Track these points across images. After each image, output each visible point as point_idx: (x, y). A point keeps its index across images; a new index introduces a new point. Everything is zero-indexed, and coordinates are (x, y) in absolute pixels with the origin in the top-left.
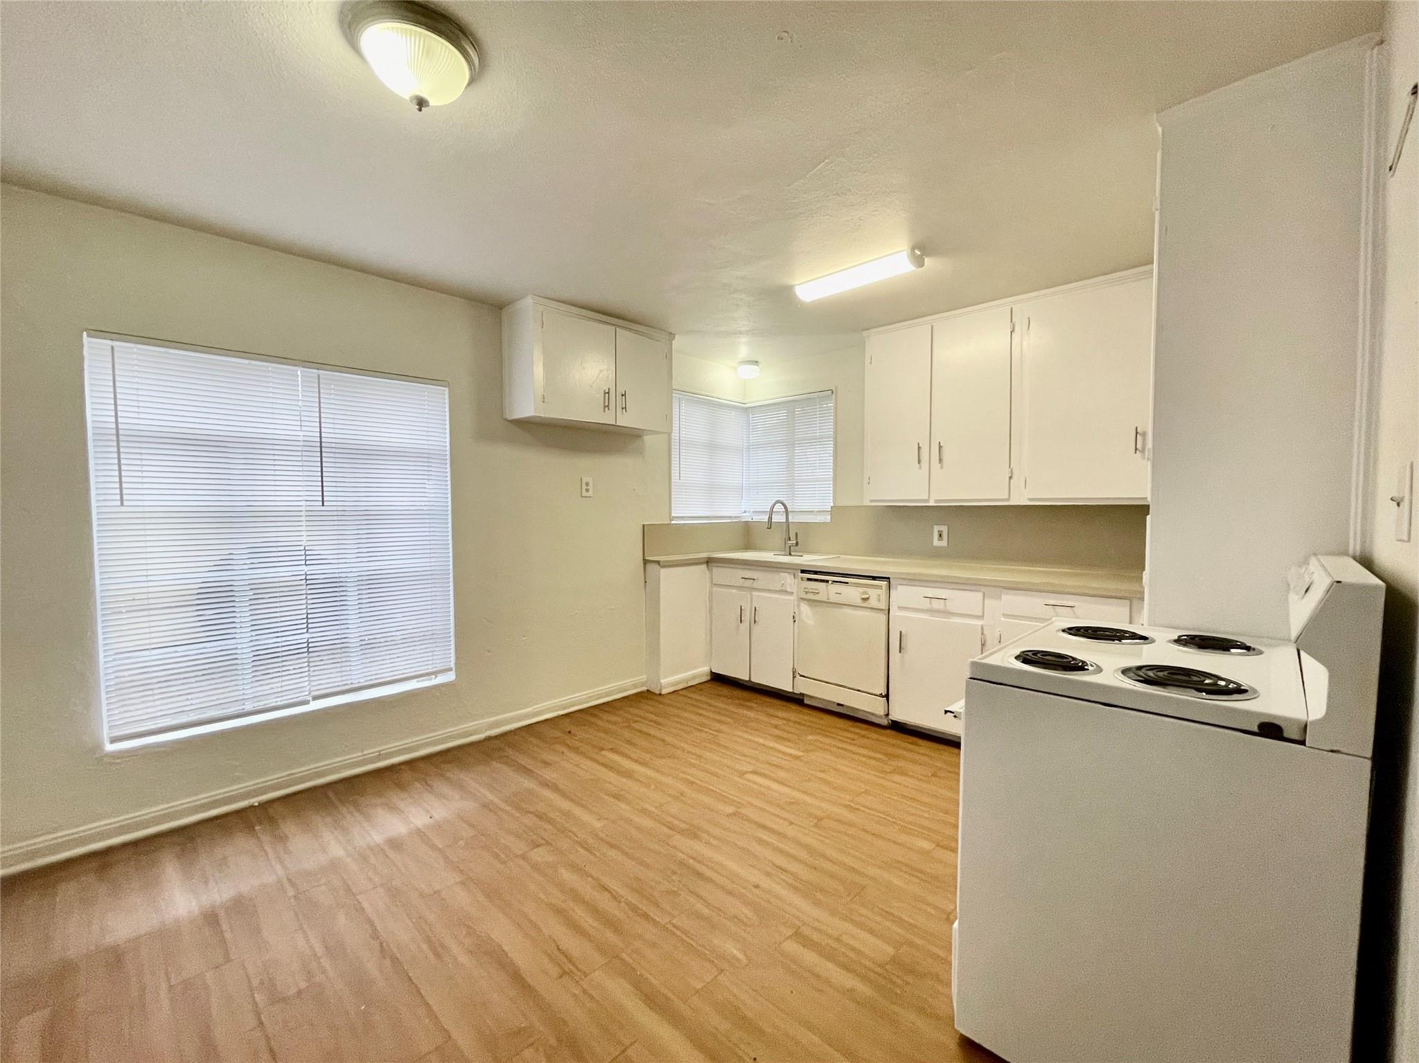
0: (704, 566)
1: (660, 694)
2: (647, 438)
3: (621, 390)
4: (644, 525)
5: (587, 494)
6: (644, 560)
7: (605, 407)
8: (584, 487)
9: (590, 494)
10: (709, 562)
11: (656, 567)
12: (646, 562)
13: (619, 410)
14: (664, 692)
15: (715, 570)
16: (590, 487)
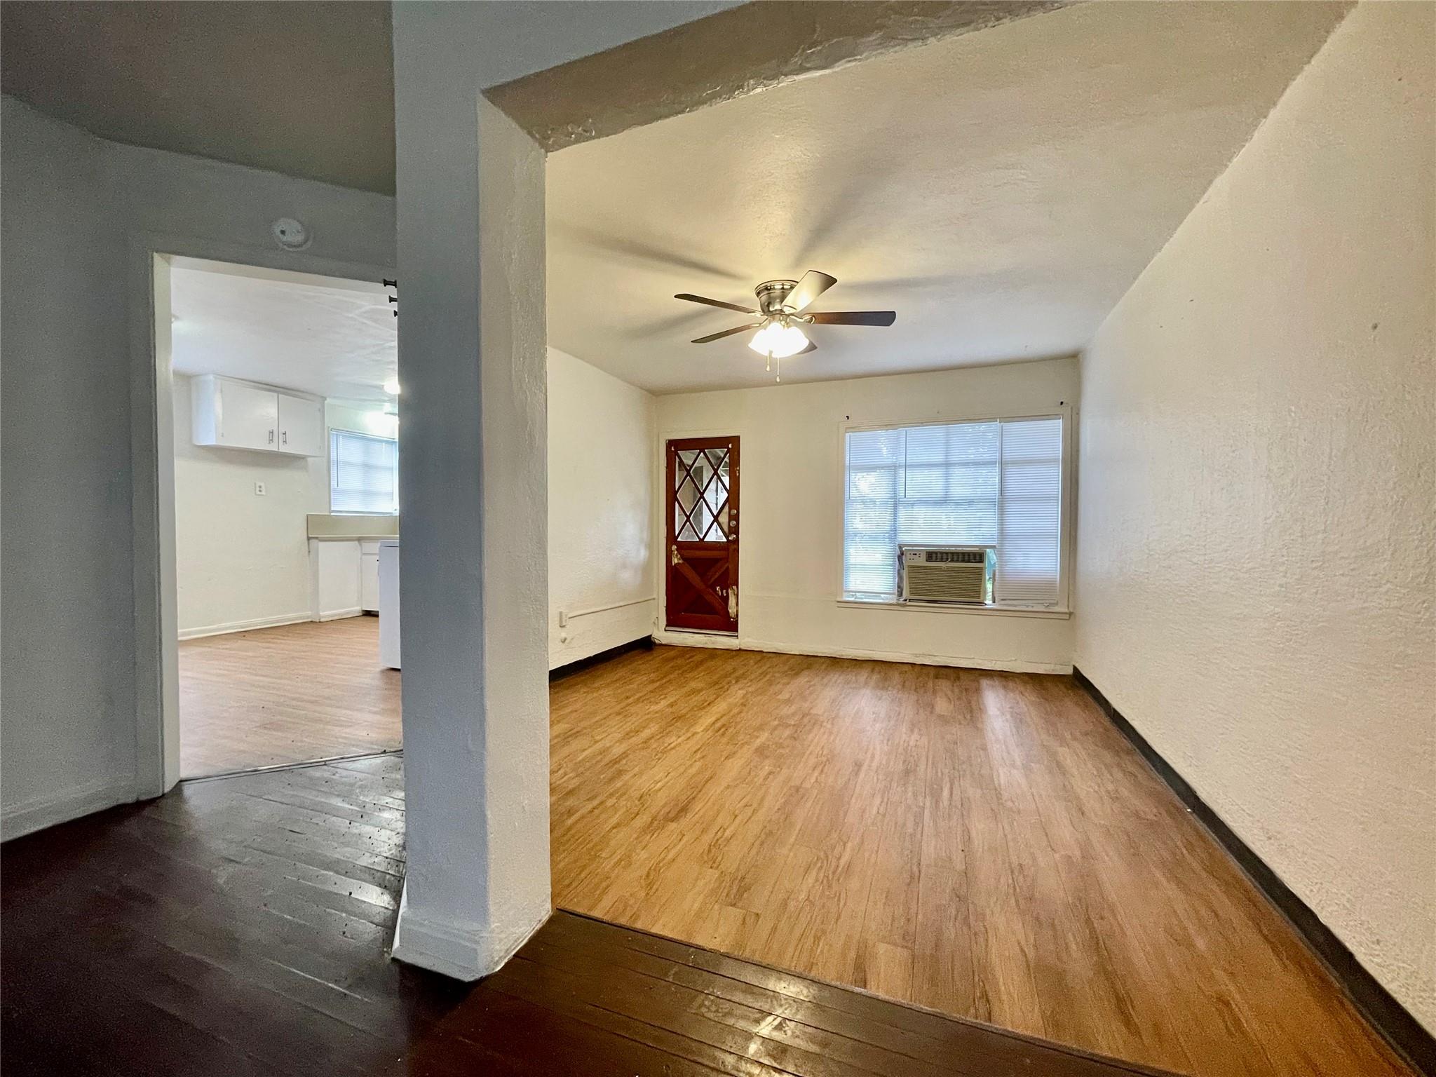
0: (357, 542)
1: (320, 622)
2: (309, 459)
3: (282, 430)
4: (307, 515)
5: (259, 493)
6: (308, 537)
7: (270, 440)
8: (258, 489)
9: (263, 493)
10: (359, 540)
11: (316, 541)
12: (309, 539)
13: (281, 441)
14: (322, 620)
15: (363, 544)
16: (263, 489)
